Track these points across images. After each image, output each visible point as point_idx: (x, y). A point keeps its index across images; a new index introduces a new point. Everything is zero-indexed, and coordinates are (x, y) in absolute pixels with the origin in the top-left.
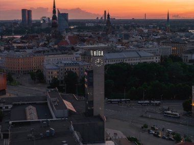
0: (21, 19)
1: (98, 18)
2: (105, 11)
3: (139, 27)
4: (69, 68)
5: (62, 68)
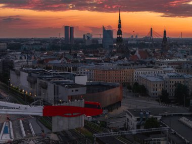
1: (132, 36)
2: (151, 29)
4: (177, 80)
5: (167, 80)
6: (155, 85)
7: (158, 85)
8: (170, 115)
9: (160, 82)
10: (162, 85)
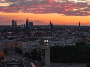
0: (12, 25)
1: (47, 25)
3: (66, 29)
4: (33, 48)
5: (30, 48)
6: (25, 50)
7: (26, 50)
8: (12, 64)
9: (27, 48)
10: (28, 50)
